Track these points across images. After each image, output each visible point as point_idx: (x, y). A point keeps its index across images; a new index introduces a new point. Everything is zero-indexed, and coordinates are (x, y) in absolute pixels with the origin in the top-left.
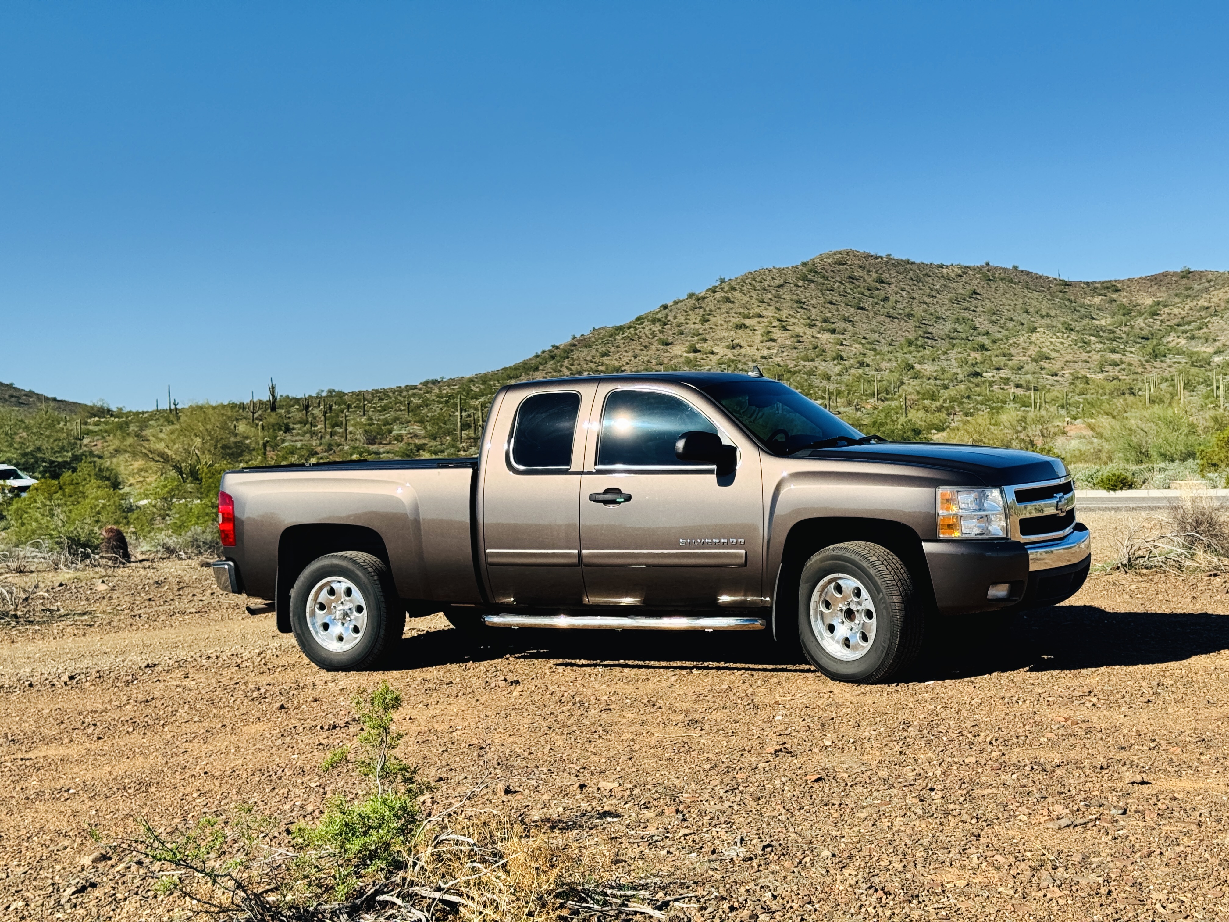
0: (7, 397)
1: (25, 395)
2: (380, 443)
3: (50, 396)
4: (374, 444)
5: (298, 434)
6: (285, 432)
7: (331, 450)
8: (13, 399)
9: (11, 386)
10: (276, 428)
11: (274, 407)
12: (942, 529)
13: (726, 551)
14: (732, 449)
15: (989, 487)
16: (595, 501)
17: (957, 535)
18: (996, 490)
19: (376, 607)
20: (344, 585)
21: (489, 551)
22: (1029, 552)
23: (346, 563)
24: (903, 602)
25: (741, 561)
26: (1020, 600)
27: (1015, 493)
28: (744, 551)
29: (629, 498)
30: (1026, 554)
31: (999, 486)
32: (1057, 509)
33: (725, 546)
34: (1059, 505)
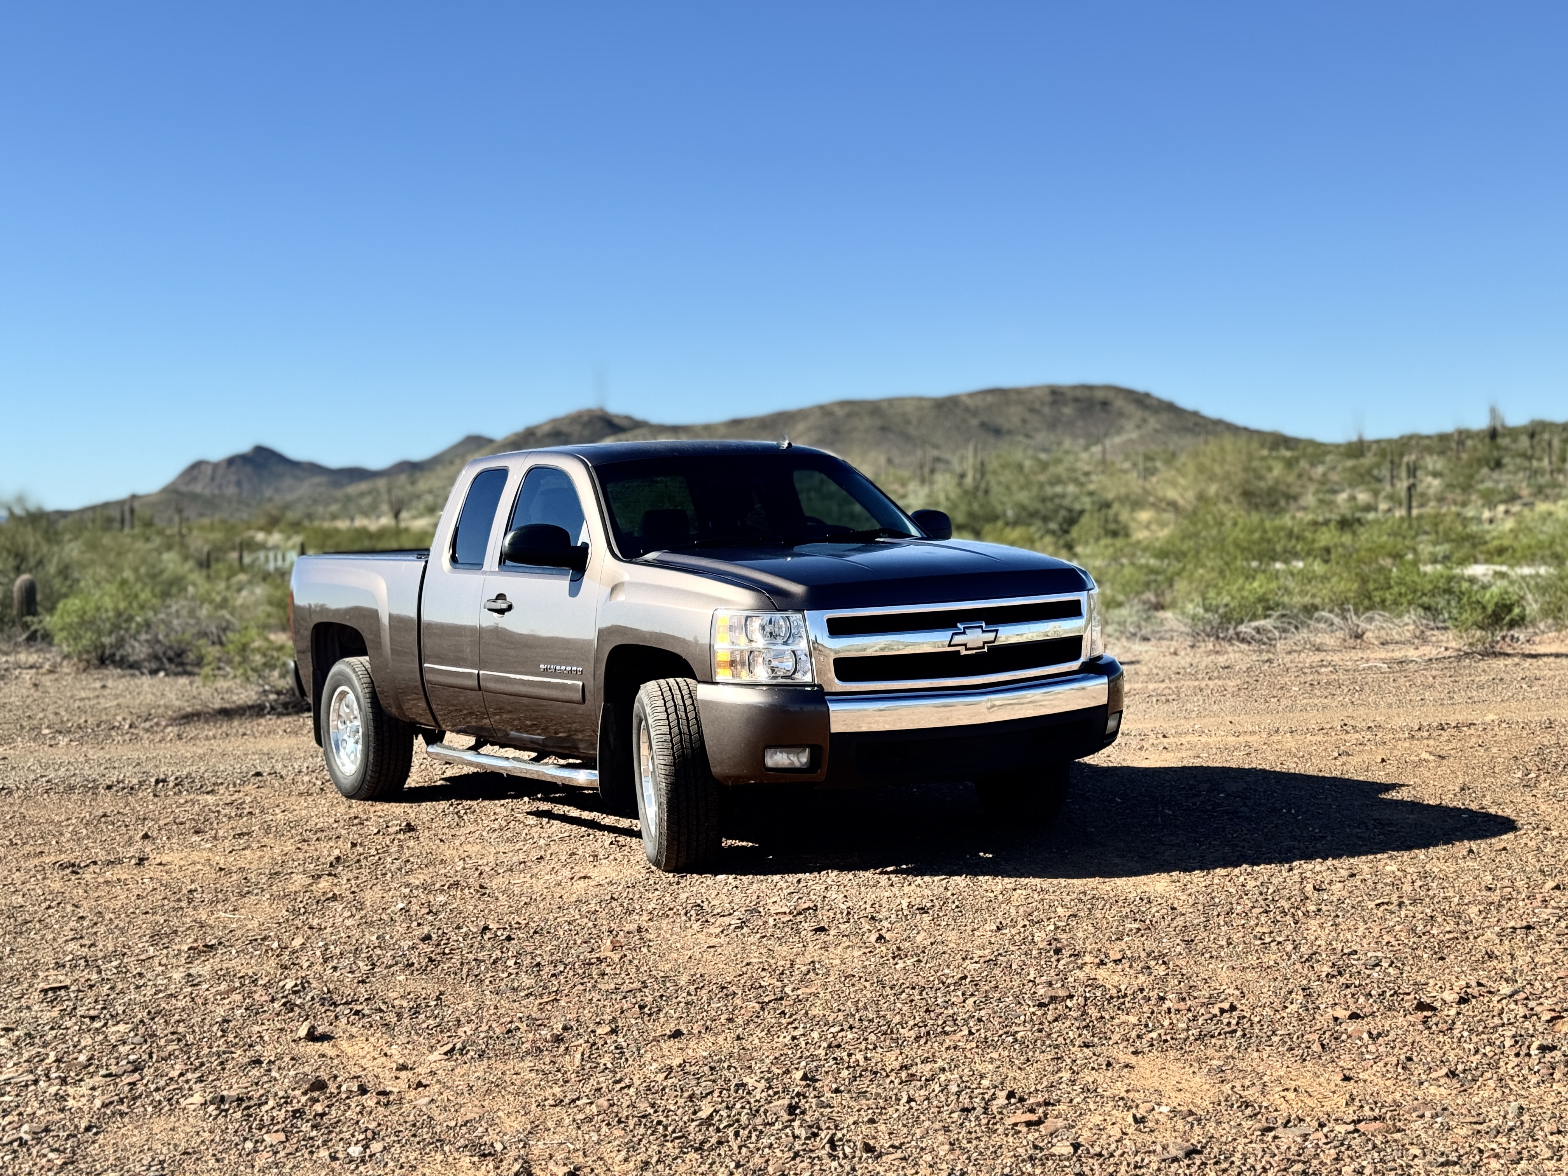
5: (1509, 472)
6: (1492, 469)
7: (1541, 493)
10: (1482, 462)
11: (1493, 436)
12: (721, 667)
13: (570, 682)
14: (585, 547)
15: (790, 612)
16: (490, 610)
17: (745, 677)
18: (799, 616)
19: (366, 725)
20: (351, 696)
21: (426, 665)
22: (832, 707)
23: (349, 671)
24: (674, 764)
25: (578, 696)
26: (821, 773)
27: (830, 621)
28: (581, 683)
29: (510, 608)
30: (825, 709)
31: (800, 610)
32: (950, 645)
33: (570, 675)
34: (958, 639)
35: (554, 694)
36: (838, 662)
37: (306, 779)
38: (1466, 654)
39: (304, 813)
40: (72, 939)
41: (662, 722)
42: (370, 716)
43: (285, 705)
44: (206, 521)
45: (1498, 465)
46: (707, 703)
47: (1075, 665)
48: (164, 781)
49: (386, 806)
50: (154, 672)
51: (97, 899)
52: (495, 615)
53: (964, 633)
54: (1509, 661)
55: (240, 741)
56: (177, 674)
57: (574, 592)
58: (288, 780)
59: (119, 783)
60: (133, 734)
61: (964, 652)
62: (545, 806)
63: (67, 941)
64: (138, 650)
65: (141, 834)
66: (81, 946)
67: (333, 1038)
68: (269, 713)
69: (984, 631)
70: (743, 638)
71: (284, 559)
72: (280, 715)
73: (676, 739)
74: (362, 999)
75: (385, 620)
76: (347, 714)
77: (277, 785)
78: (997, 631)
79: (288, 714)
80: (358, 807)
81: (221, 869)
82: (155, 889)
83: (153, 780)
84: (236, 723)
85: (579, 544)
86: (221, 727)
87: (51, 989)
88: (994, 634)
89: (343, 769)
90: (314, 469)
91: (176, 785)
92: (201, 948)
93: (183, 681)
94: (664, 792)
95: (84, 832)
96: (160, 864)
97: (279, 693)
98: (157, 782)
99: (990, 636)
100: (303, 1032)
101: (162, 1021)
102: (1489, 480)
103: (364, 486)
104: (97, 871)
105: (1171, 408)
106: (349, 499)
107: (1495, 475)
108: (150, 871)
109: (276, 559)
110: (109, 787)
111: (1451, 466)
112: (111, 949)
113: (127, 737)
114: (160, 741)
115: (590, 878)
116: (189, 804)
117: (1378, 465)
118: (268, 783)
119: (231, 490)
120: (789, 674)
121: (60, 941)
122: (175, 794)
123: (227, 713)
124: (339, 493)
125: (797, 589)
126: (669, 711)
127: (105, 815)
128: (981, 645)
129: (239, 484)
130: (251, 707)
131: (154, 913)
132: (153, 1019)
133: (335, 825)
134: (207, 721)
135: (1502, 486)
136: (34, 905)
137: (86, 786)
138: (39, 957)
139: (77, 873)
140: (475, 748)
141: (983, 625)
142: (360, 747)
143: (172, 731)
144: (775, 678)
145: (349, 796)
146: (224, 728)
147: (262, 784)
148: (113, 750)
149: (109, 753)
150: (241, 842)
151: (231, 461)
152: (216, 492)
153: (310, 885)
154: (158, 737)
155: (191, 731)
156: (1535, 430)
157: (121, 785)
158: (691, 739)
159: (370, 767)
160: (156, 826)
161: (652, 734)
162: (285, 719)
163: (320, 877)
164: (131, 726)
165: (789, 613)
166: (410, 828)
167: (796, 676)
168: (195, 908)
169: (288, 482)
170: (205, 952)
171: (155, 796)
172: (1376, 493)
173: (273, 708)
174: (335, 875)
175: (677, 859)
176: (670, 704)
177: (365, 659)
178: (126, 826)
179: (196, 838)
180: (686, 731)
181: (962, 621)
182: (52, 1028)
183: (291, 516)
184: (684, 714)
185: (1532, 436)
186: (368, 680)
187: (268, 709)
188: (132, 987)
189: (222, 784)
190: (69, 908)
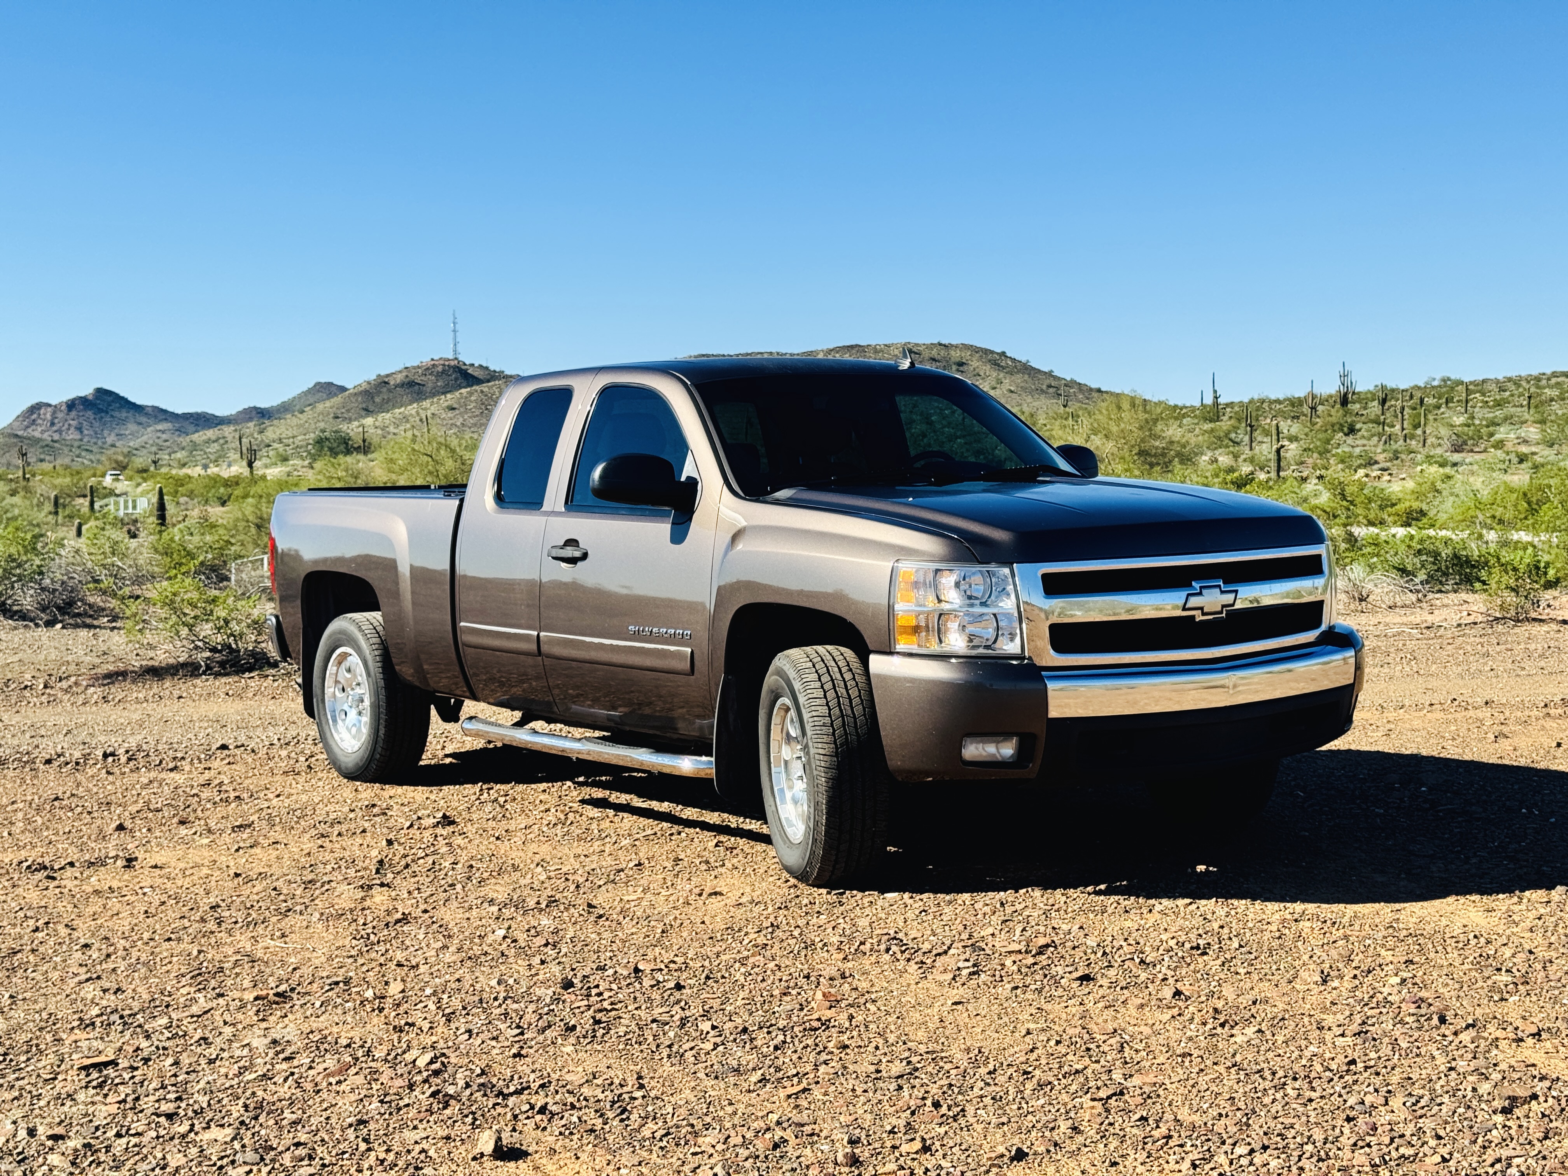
0: (1044, 387)
1: (1066, 385)
2: (1472, 451)
3: (1094, 386)
4: (1461, 451)
5: (1363, 437)
6: (1346, 435)
7: (1397, 458)
8: (1051, 390)
9: (1050, 374)
10: (1336, 428)
11: (1344, 401)
12: (901, 634)
13: (672, 648)
14: (692, 483)
15: (993, 565)
16: (554, 558)
17: (934, 647)
18: (1006, 571)
19: (376, 694)
20: (354, 660)
21: (462, 624)
22: (1051, 686)
23: (353, 629)
24: (836, 755)
25: (686, 665)
26: (1033, 768)
27: (1045, 577)
28: (689, 650)
29: (585, 556)
30: (1042, 687)
31: (1009, 563)
32: (1184, 609)
33: (672, 640)
34: (1194, 602)
35: (648, 662)
36: (1053, 628)
37: (284, 753)
38: (1497, 619)
39: (304, 798)
40: (87, 980)
41: (818, 702)
42: (382, 683)
43: (222, 664)
44: (47, 466)
45: (1352, 431)
46: (883, 678)
47: (1310, 636)
48: (113, 754)
49: (400, 790)
50: (50, 624)
51: (94, 917)
52: (563, 565)
53: (1200, 594)
54: (1545, 628)
55: (177, 705)
56: (76, 626)
57: (679, 535)
58: (262, 753)
59: (59, 756)
60: (49, 694)
61: (1199, 617)
62: (599, 794)
63: (80, 983)
64: (27, 599)
65: (114, 825)
66: (105, 991)
67: (526, 1154)
68: (204, 673)
69: (1222, 592)
70: (932, 598)
71: (134, 507)
72: (217, 675)
73: (838, 723)
74: (535, 1086)
75: (404, 569)
76: (347, 680)
77: (250, 760)
78: (1236, 592)
79: (226, 675)
80: (368, 792)
81: (237, 875)
82: (164, 903)
83: (99, 753)
84: (168, 684)
85: (683, 479)
86: (151, 688)
87: (94, 1066)
88: (1232, 596)
89: (343, 745)
90: (161, 414)
91: (129, 759)
92: (271, 997)
93: (83, 633)
94: (823, 789)
95: (40, 821)
96: (156, 867)
97: (214, 650)
98: (105, 756)
99: (1229, 598)
100: (486, 1143)
101: (271, 1122)
102: (1346, 445)
103: (210, 433)
104: (78, 875)
105: (1026, 369)
106: (195, 446)
107: (1350, 440)
108: (145, 878)
109: (126, 508)
110: (48, 762)
111: (1307, 430)
112: (146, 997)
113: (44, 699)
114: (84, 704)
115: (721, 894)
116: (156, 784)
117: (1235, 429)
118: (238, 758)
119: (73, 435)
120: (989, 643)
121: (72, 982)
122: (132, 771)
123: (156, 673)
124: (185, 440)
125: (999, 535)
126: (826, 687)
127: (57, 799)
128: (1219, 609)
129: (79, 429)
130: (184, 665)
131: (179, 940)
132: (256, 1118)
133: (352, 815)
134: (134, 681)
135: (1357, 450)
136: (15, 925)
137: (20, 760)
138: (52, 1008)
139: (54, 878)
140: (520, 724)
141: (1221, 583)
142: (366, 719)
143: (94, 693)
144: (974, 647)
145: (352, 776)
146: (155, 690)
147: (231, 759)
148: (31, 715)
149: (27, 717)
150: (245, 836)
151: (71, 405)
152: (56, 437)
153: (363, 899)
154: (80, 699)
155: (116, 691)
156: (1385, 397)
157: (62, 759)
158: (855, 723)
159: (381, 743)
160: (127, 813)
161: (806, 716)
162: (224, 680)
163: (370, 887)
164: (46, 687)
165: (993, 567)
166: (447, 821)
167: (997, 645)
168: (229, 932)
169: (132, 427)
170: (277, 1003)
171: (108, 773)
172: (1236, 457)
173: (208, 667)
174: (388, 885)
175: (832, 872)
176: (825, 678)
177: (376, 616)
178: (89, 813)
179: (183, 831)
180: (850, 712)
181: (1198, 579)
182: (119, 1135)
183: (139, 461)
184: (844, 691)
185: (1384, 402)
186: (378, 640)
187: (203, 668)
188: (203, 1061)
189: (183, 758)
190: (63, 931)
